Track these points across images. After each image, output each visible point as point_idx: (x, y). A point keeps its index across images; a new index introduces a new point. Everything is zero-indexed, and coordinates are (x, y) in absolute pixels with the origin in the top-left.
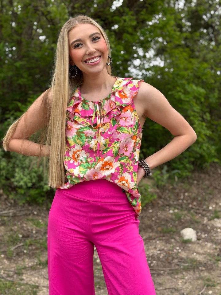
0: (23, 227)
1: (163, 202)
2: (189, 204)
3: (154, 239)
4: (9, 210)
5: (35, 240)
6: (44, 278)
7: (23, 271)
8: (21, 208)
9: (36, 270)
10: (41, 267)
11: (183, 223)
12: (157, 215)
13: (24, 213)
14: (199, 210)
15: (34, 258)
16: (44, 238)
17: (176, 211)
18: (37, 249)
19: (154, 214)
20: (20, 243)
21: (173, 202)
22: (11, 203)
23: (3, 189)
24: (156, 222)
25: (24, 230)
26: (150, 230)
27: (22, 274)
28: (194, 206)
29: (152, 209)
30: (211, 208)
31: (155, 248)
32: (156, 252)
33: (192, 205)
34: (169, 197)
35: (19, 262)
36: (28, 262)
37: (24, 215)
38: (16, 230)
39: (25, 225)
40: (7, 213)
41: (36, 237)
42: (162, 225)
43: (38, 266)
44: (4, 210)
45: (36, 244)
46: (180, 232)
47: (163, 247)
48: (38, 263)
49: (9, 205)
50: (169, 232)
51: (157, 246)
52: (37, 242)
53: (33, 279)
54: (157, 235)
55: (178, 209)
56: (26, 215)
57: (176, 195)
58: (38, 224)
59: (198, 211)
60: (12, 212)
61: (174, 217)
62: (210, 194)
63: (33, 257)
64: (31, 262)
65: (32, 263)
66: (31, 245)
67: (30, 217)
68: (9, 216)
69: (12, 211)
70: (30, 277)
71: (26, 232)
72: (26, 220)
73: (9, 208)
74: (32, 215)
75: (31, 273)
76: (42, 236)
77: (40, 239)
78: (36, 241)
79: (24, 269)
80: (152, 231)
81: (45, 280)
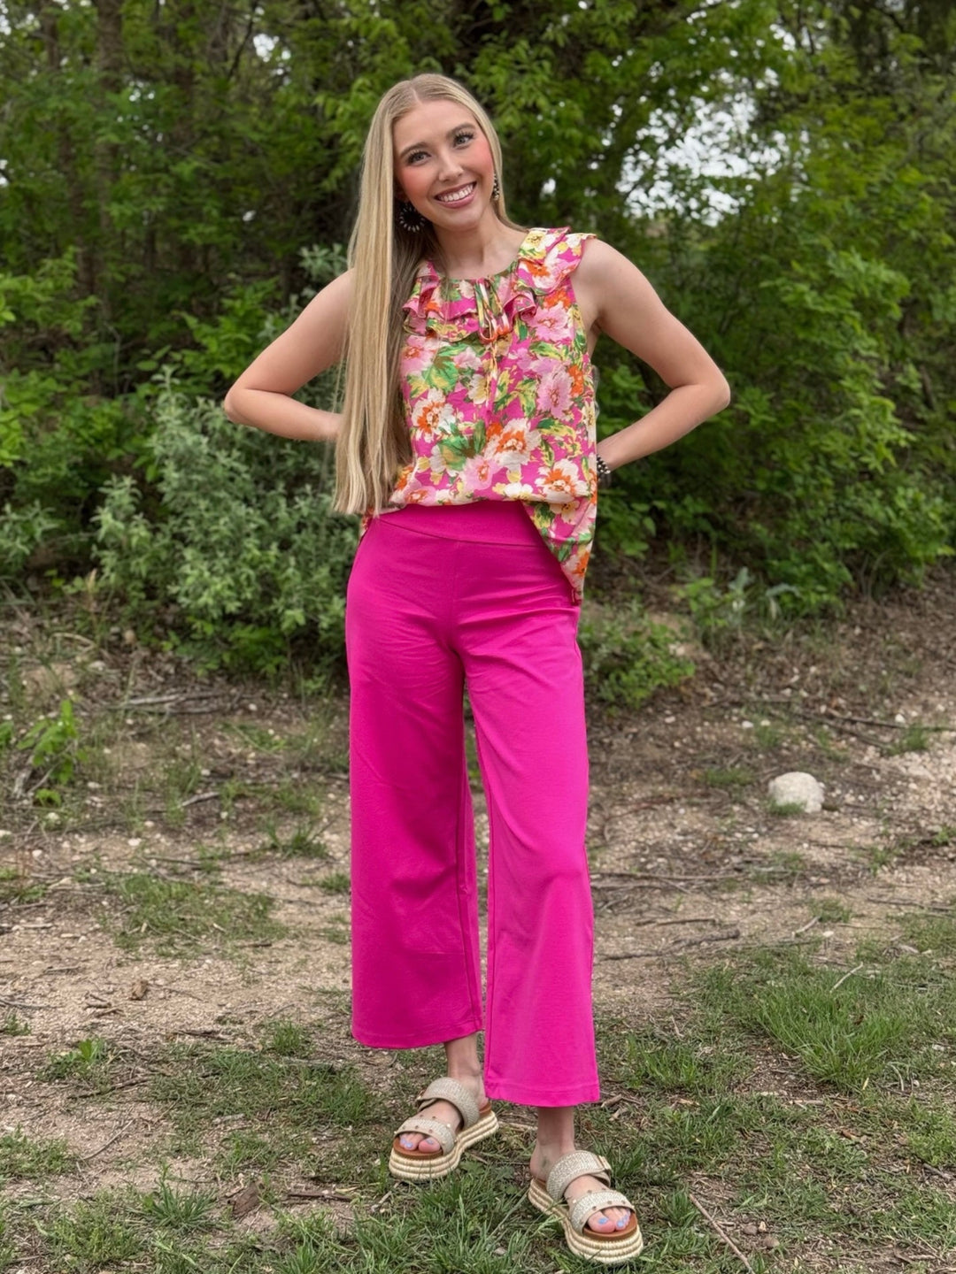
0: (212, 746)
1: (721, 695)
2: (819, 701)
3: (671, 801)
4: (159, 694)
5: (254, 784)
6: (289, 882)
7: (220, 863)
8: (202, 690)
9: (261, 862)
10: (278, 855)
11: (783, 759)
12: (692, 734)
13: (214, 706)
14: (853, 722)
15: (252, 833)
16: (287, 780)
17: (765, 723)
18: (263, 809)
19: (681, 731)
20: (205, 791)
21: (759, 694)
22: (166, 675)
23: (135, 629)
24: (685, 753)
25: (218, 757)
26: (661, 777)
27: (220, 870)
28: (837, 708)
29: (675, 713)
30: (899, 718)
31: (672, 826)
32: (672, 837)
33: (829, 705)
34: (748, 679)
35: (206, 842)
36: (234, 842)
37: (212, 712)
38: (187, 755)
39: (217, 742)
40: (152, 704)
41: (259, 777)
42: (705, 761)
43: (269, 853)
44: (143, 693)
45: (260, 796)
46: (767, 783)
47: (698, 826)
48: (268, 846)
49: (160, 679)
50: (725, 785)
51: (676, 822)
52: (262, 792)
53: (254, 884)
54: (680, 790)
55: (771, 716)
56: (221, 712)
57: (773, 671)
58: (264, 741)
59: (848, 727)
60: (170, 698)
61: (754, 739)
62: (909, 675)
63: (252, 830)
64: (243, 843)
65: (249, 846)
66: (240, 797)
67: (236, 720)
68: (161, 714)
69: (172, 697)
70: (245, 878)
71: (222, 762)
72: (220, 727)
73: (159, 689)
74: (240, 712)
75: (247, 870)
76: (280, 775)
77: (272, 782)
78: (259, 788)
79: (221, 858)
80: (667, 780)
81: (291, 886)
